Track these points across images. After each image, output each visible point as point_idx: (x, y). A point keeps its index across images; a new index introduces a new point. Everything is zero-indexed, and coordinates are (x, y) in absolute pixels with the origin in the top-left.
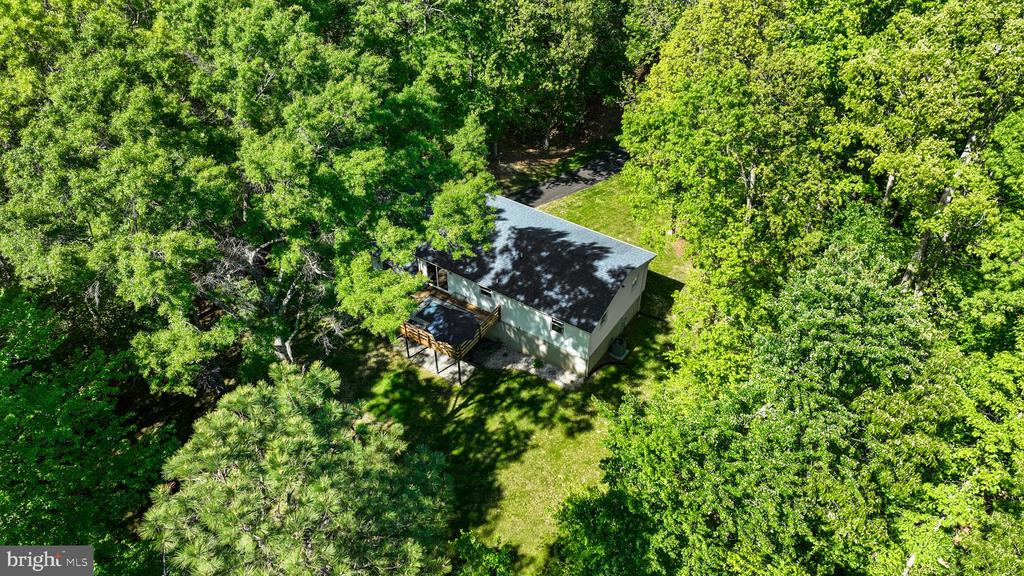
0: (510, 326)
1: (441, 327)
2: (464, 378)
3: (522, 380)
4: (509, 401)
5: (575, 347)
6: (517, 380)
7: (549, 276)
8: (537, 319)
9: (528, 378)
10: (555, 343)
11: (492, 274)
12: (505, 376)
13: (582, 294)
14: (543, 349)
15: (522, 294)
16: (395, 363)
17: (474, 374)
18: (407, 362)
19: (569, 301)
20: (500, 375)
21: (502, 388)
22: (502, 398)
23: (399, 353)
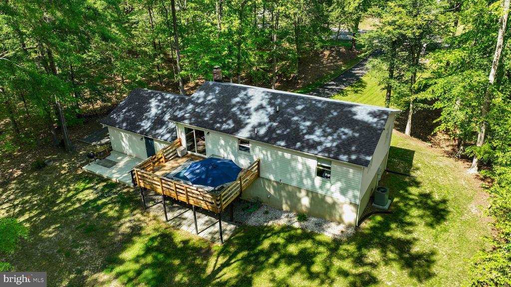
0: (269, 180)
1: (198, 171)
2: (225, 237)
3: (287, 234)
4: (276, 256)
5: (343, 192)
6: (282, 234)
7: (308, 123)
8: (300, 167)
9: (292, 232)
10: (320, 191)
11: (249, 127)
12: (268, 231)
13: (345, 134)
14: (305, 201)
15: (283, 140)
16: (150, 228)
17: (235, 232)
18: (164, 226)
19: (333, 141)
20: (262, 232)
21: (266, 244)
22: (268, 254)
23: (155, 218)
